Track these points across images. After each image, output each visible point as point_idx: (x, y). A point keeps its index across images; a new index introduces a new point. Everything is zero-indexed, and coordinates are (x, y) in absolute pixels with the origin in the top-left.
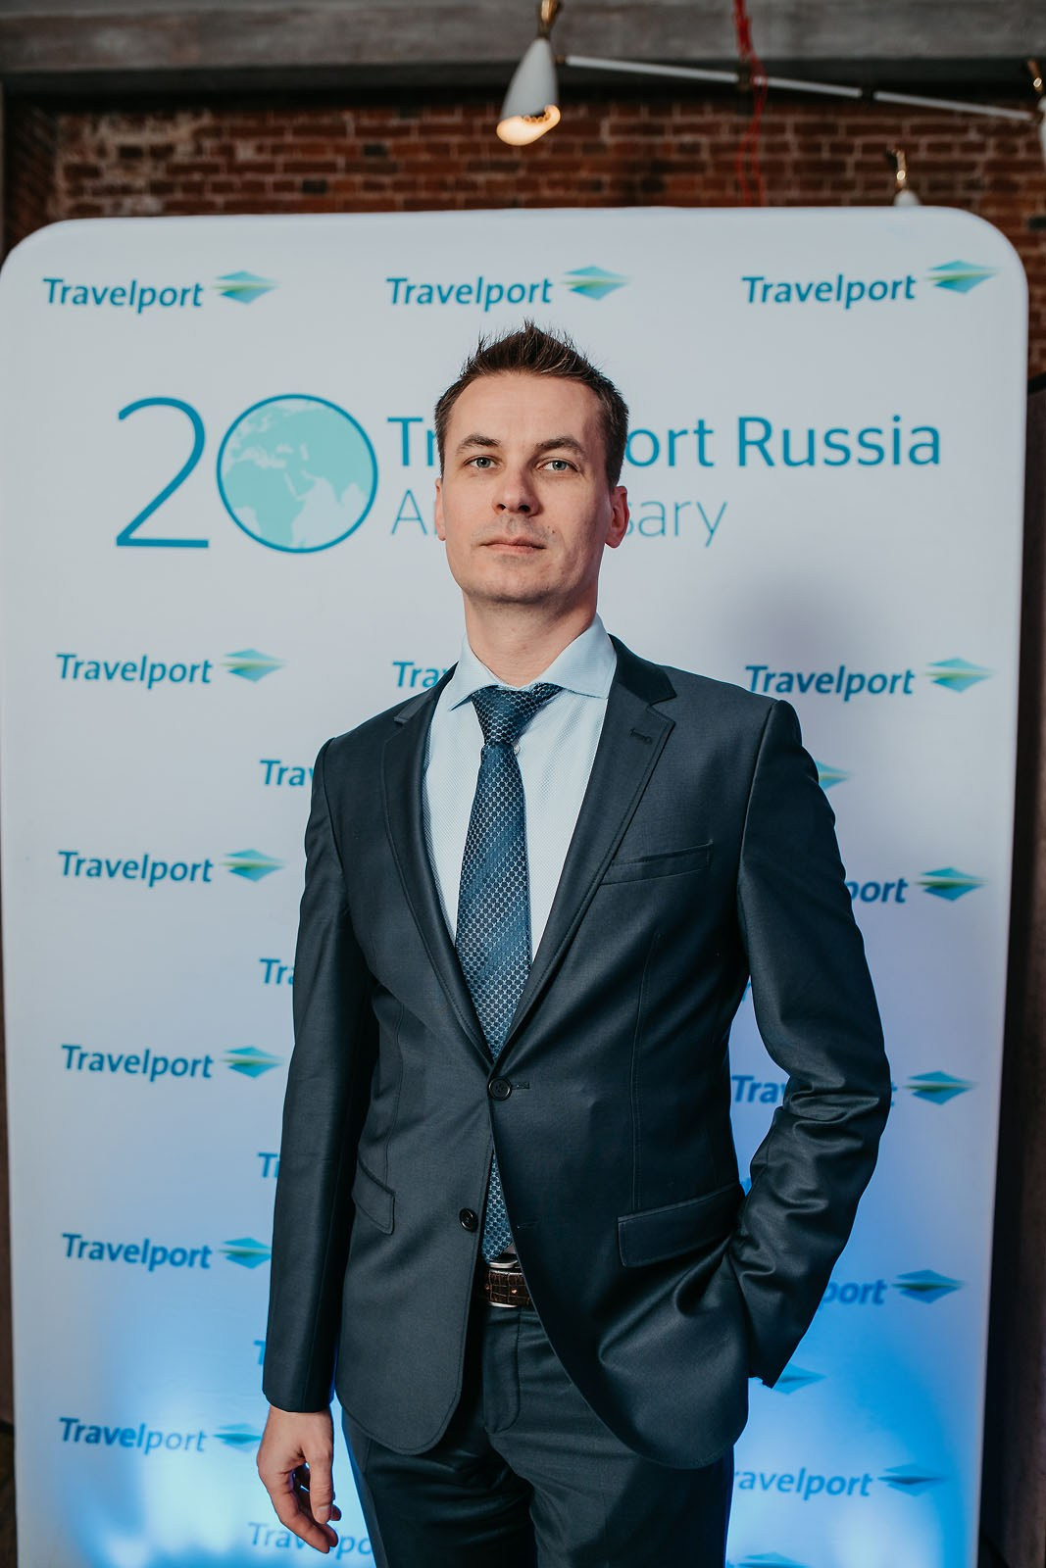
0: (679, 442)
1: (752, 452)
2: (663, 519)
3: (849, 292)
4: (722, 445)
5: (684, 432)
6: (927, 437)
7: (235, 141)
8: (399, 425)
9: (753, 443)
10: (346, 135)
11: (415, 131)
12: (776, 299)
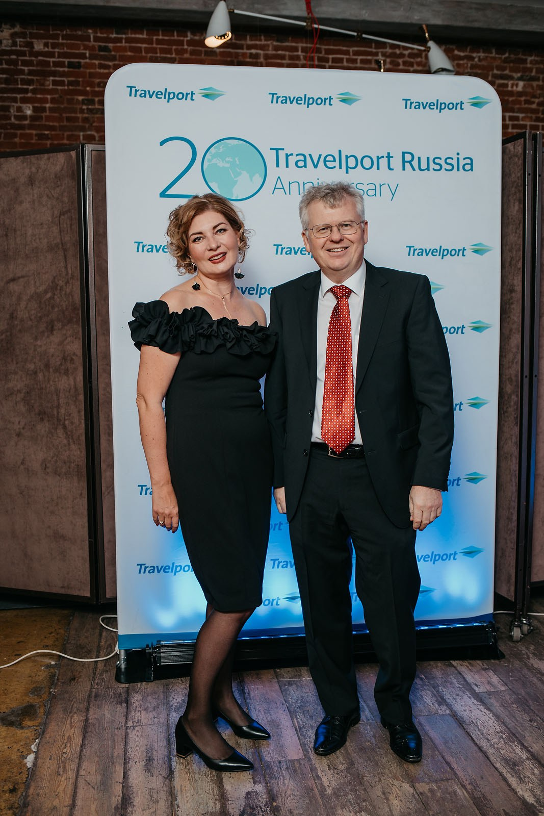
0: (381, 160)
1: (407, 165)
2: (375, 190)
3: (440, 106)
4: (396, 162)
5: (383, 157)
6: (468, 161)
7: (33, 40)
8: (275, 151)
9: (407, 162)
10: (90, 41)
11: (124, 41)
12: (415, 108)
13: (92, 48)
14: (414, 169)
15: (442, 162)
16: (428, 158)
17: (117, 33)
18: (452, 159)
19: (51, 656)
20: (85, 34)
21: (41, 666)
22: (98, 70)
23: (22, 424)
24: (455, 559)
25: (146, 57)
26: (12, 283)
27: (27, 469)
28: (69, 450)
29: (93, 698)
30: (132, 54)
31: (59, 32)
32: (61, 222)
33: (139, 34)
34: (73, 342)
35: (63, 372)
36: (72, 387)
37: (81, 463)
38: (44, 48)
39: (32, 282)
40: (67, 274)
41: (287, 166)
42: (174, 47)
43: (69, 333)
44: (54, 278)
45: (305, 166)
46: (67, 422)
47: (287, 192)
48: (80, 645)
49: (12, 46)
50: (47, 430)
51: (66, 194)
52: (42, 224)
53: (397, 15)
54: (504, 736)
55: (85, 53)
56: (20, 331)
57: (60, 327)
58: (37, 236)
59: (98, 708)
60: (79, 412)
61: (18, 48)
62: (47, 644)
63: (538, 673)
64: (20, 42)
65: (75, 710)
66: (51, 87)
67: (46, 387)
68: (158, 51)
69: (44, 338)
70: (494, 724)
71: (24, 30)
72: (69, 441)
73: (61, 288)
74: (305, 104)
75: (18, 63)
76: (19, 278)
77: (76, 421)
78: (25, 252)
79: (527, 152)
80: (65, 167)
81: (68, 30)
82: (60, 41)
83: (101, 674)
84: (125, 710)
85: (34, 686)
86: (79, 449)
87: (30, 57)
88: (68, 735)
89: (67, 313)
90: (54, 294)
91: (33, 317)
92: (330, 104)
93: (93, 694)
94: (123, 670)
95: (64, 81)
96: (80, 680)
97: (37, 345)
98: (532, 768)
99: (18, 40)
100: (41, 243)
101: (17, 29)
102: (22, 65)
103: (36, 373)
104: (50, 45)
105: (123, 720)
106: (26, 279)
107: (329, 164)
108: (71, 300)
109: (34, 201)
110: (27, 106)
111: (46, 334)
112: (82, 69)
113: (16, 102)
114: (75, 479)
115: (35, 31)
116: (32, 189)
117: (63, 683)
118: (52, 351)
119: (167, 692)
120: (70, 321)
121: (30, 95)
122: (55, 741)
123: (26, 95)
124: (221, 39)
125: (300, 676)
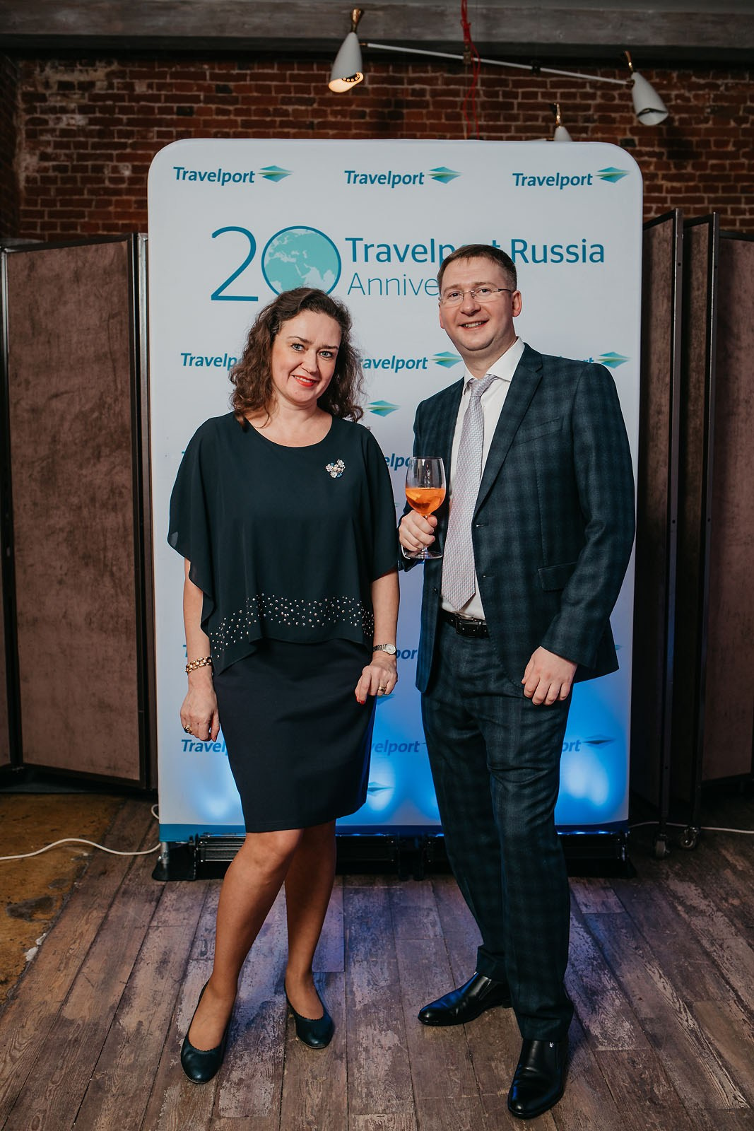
1: (518, 255)
3: (562, 181)
6: (598, 250)
7: (134, 81)
8: (351, 242)
9: (518, 252)
10: (205, 79)
11: (248, 78)
12: (529, 184)
13: (207, 89)
14: (527, 261)
15: (563, 251)
16: (545, 247)
17: (240, 68)
18: (576, 247)
19: (85, 846)
20: (199, 71)
21: (71, 857)
22: (215, 117)
23: (65, 569)
24: (577, 750)
25: (276, 98)
26: (54, 400)
27: (70, 624)
28: (117, 601)
29: (123, 893)
30: (259, 95)
31: (166, 69)
32: (111, 327)
33: (267, 68)
34: (122, 472)
35: (110, 507)
36: (121, 526)
37: (129, 619)
38: (147, 91)
39: (77, 399)
40: (116, 389)
41: (366, 260)
42: (313, 84)
43: (118, 460)
44: (102, 394)
45: (389, 259)
46: (114, 568)
47: (367, 292)
48: (123, 836)
49: (107, 89)
50: (92, 577)
51: (115, 293)
52: (88, 329)
53: (602, 35)
54: (595, 963)
55: (199, 96)
56: (63, 457)
57: (108, 453)
58: (83, 344)
59: (123, 905)
60: (128, 556)
61: (115, 91)
62: (85, 834)
63: (671, 895)
64: (118, 83)
65: (96, 906)
66: (155, 140)
67: (91, 525)
68: (292, 89)
69: (90, 466)
70: (589, 950)
71: (122, 68)
72: (116, 591)
73: (110, 405)
74: (389, 183)
75: (114, 110)
76: (62, 393)
77: (125, 567)
78: (69, 363)
79: (677, 236)
80: (115, 261)
81: (178, 67)
82: (168, 80)
83: (138, 870)
84: (153, 909)
85: (57, 878)
86: (129, 601)
87: (129, 101)
88: (80, 931)
89: (115, 437)
90: (101, 414)
91: (77, 441)
92: (421, 183)
93: (122, 890)
94: (165, 866)
95: (171, 132)
96: (111, 874)
97: (82, 474)
98: (613, 999)
99: (115, 81)
100: (87, 351)
101: (115, 67)
102: (119, 113)
103: (80, 508)
104: (155, 86)
105: (148, 920)
106: (71, 394)
107: (418, 257)
108: (120, 421)
109: (79, 301)
110: (124, 166)
111: (92, 462)
112: (194, 116)
113: (112, 160)
114: (124, 637)
115: (137, 69)
116: (78, 287)
117: (91, 877)
118: (98, 482)
119: (206, 895)
120: (119, 447)
121: (128, 151)
122: (64, 936)
123: (124, 152)
124: (350, 81)
125: (373, 884)
